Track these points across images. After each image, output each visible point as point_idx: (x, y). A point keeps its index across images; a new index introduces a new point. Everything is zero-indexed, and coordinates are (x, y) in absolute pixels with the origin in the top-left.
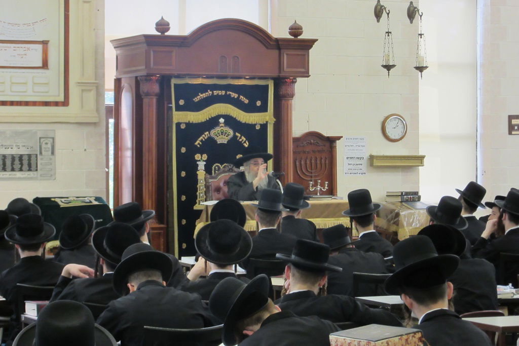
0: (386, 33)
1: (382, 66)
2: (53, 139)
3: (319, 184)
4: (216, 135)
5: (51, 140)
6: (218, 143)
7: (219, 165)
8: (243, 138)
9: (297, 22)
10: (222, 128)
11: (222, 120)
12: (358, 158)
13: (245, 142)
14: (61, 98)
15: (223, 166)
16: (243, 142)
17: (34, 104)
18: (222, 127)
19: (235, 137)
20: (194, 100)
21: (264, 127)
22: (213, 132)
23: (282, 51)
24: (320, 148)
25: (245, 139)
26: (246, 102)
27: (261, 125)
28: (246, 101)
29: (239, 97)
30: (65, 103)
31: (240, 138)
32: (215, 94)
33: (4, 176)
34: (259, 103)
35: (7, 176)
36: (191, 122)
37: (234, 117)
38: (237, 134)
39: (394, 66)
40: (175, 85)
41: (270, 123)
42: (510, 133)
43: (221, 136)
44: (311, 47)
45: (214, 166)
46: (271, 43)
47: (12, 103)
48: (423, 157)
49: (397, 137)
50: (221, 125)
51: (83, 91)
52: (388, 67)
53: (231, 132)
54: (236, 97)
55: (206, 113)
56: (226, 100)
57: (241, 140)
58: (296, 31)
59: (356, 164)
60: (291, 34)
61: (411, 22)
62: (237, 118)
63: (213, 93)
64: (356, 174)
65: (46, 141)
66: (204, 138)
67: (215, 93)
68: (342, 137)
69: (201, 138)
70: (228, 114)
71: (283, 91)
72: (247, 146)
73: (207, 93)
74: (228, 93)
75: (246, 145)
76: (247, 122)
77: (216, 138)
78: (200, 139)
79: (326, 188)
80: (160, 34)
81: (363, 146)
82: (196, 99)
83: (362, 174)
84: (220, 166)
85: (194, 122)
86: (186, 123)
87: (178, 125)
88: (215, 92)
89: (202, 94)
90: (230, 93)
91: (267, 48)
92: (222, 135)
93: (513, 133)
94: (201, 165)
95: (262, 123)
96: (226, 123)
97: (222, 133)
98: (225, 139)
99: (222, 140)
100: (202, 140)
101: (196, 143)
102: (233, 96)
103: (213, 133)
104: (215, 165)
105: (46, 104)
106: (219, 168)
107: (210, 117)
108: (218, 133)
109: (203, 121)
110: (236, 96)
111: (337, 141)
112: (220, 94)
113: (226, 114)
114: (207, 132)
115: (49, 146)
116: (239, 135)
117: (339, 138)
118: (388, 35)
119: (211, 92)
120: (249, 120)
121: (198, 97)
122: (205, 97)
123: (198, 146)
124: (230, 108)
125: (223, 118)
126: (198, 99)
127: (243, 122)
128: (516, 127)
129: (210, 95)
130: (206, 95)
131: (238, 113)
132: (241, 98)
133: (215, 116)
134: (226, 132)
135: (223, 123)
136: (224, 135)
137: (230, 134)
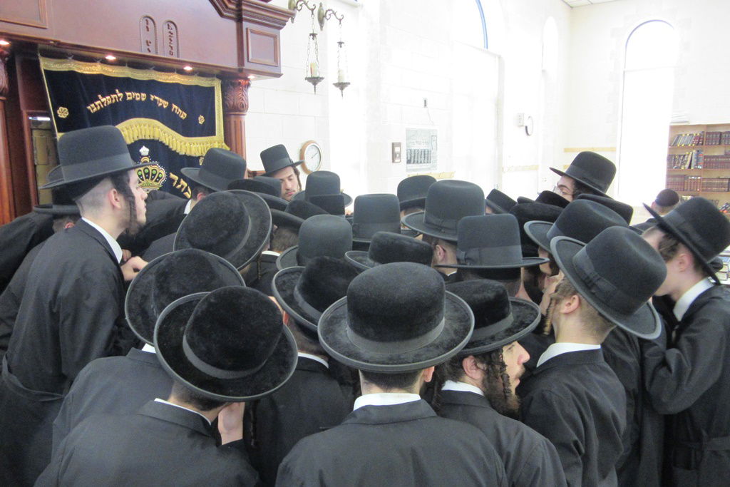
0: (311, 35)
1: (306, 79)
8: (183, 182)
10: (146, 166)
11: (144, 151)
13: (186, 190)
16: (183, 190)
18: (145, 162)
19: (169, 181)
20: (89, 107)
23: (245, 24)
26: (182, 117)
28: (183, 115)
29: (170, 107)
31: (178, 182)
32: (128, 98)
34: (201, 120)
37: (167, 144)
38: (172, 176)
39: (322, 79)
40: (45, 70)
42: (393, 161)
43: (146, 180)
44: (284, 24)
46: (230, 6)
50: (143, 160)
52: (315, 81)
53: (163, 173)
54: (165, 107)
56: (149, 111)
57: (179, 186)
61: (321, 29)
62: (171, 147)
63: (125, 96)
67: (130, 95)
70: (156, 138)
71: (234, 98)
73: (113, 96)
74: (152, 97)
76: (188, 154)
82: (93, 108)
88: (128, 94)
89: (104, 96)
90: (157, 98)
91: (222, 15)
93: (395, 161)
96: (153, 156)
97: (147, 175)
98: (154, 186)
99: (148, 188)
102: (160, 104)
110: (165, 104)
112: (138, 99)
113: (152, 138)
116: (176, 178)
118: (313, 39)
119: (121, 95)
120: (190, 151)
121: (97, 103)
122: (109, 102)
124: (159, 128)
125: (148, 147)
126: (96, 106)
127: (181, 154)
128: (398, 155)
129: (121, 100)
130: (112, 99)
131: (170, 137)
132: (175, 109)
133: (133, 142)
134: (154, 172)
135: (147, 156)
136: (152, 179)
137: (160, 176)
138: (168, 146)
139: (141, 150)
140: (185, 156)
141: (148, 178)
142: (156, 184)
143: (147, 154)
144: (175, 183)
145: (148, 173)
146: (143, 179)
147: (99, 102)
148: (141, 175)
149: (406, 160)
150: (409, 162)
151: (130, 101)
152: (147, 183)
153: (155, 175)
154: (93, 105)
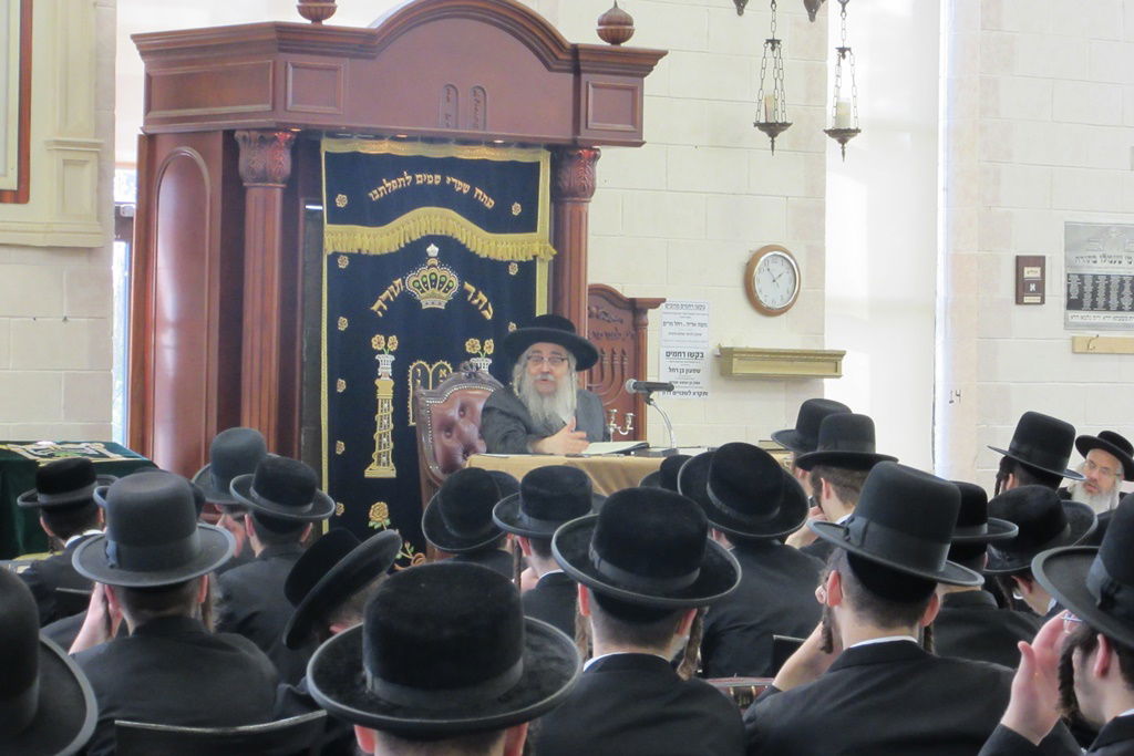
0: (768, 41)
1: (758, 124)
3: (613, 418)
4: (419, 287)
6: (424, 307)
7: (424, 363)
8: (481, 296)
9: (620, 6)
10: (433, 270)
11: (433, 250)
12: (691, 354)
13: (486, 307)
14: (10, 182)
15: (434, 366)
16: (481, 307)
18: (434, 266)
19: (463, 293)
20: (371, 195)
21: (528, 268)
22: (411, 278)
23: (584, 77)
24: (610, 328)
25: (485, 300)
26: (488, 205)
27: (520, 264)
28: (490, 203)
29: (472, 191)
30: (20, 195)
31: (475, 296)
32: (418, 182)
34: (516, 209)
36: (364, 252)
37: (464, 242)
38: (468, 286)
39: (785, 125)
40: (326, 153)
41: (542, 260)
42: (1019, 301)
44: (649, 69)
45: (412, 367)
46: (561, 56)
48: (841, 355)
49: (778, 305)
50: (430, 262)
51: (66, 163)
52: (772, 129)
53: (454, 281)
54: (465, 191)
55: (398, 229)
56: (444, 197)
57: (476, 301)
58: (616, 27)
59: (687, 370)
60: (602, 34)
61: (812, 18)
62: (468, 246)
63: (414, 179)
64: (685, 393)
66: (392, 294)
67: (421, 178)
68: (664, 300)
69: (386, 294)
70: (450, 234)
71: (570, 177)
72: (489, 317)
73: (400, 180)
74: (449, 180)
75: (488, 315)
76: (492, 256)
77: (418, 295)
78: (383, 297)
79: (629, 428)
80: (309, 22)
81: (702, 325)
82: (376, 195)
83: (700, 394)
84: (427, 366)
85: (373, 252)
86: (351, 256)
87: (334, 257)
88: (418, 176)
89: (388, 181)
90: (454, 180)
91: (549, 68)
92: (434, 288)
93: (1026, 299)
94: (386, 363)
95: (524, 260)
96: (444, 258)
97: (434, 282)
98: (440, 297)
99: (434, 300)
100: (388, 298)
101: (375, 308)
102: (459, 189)
103: (412, 281)
104: (415, 364)
106: (424, 371)
107: (408, 241)
108: (424, 283)
109: (393, 250)
110: (465, 188)
111: (650, 311)
112: (430, 182)
113: (444, 233)
114: (400, 280)
116: (473, 289)
117: (656, 303)
118: (773, 49)
119: (409, 178)
120: (496, 253)
121: (380, 189)
122: (395, 187)
123: (380, 313)
124: (454, 220)
125: (437, 245)
126: (379, 193)
127: (481, 256)
128: (1033, 287)
129: (409, 184)
130: (398, 184)
131: (469, 233)
132: (478, 195)
133: (419, 237)
134: (443, 279)
135: (435, 257)
136: (439, 288)
137: (451, 285)
138: (464, 246)
139: (429, 249)
140: (487, 259)
141: (435, 286)
142: (444, 295)
143: (436, 254)
144: (470, 297)
146: (427, 288)
147: (383, 187)
149: (1064, 300)
150: (1074, 304)
151: (420, 185)
152: (433, 293)
153: (443, 283)
154: (375, 192)
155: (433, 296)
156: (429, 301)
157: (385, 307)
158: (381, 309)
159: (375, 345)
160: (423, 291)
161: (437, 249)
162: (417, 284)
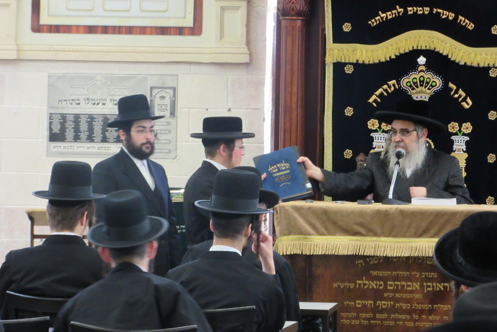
2: (174, 89)
4: (411, 86)
5: (171, 92)
6: (414, 100)
8: (461, 92)
10: (422, 74)
11: (422, 60)
13: (464, 100)
14: (189, 22)
16: (460, 99)
17: (143, 30)
18: (422, 71)
19: (446, 89)
20: (370, 22)
22: (405, 81)
25: (464, 95)
26: (469, 27)
28: (471, 26)
29: (456, 18)
30: (196, 29)
31: (456, 92)
32: (410, 13)
33: (90, 150)
34: (496, 30)
35: (96, 150)
37: (445, 54)
38: (451, 85)
43: (420, 88)
47: (105, 30)
50: (420, 69)
54: (451, 18)
55: (392, 46)
56: (431, 23)
57: (456, 96)
62: (450, 57)
63: (406, 11)
65: (163, 94)
67: (411, 10)
69: (380, 90)
70: (432, 48)
72: (467, 107)
73: (394, 11)
74: (435, 10)
75: (467, 105)
76: (469, 64)
77: (411, 92)
78: (378, 93)
82: (373, 22)
85: (367, 62)
87: (339, 67)
88: (409, 9)
89: (383, 12)
90: (439, 10)
94: (379, 140)
96: (429, 66)
97: (421, 83)
98: (426, 93)
99: (422, 95)
100: (382, 94)
101: (371, 100)
102: (444, 17)
105: (163, 31)
107: (398, 54)
108: (414, 83)
109: (384, 61)
110: (451, 16)
112: (420, 13)
113: (428, 48)
114: (394, 81)
115: (167, 101)
116: (454, 87)
119: (402, 10)
121: (377, 18)
122: (389, 17)
123: (375, 104)
124: (438, 39)
125: (424, 56)
126: (376, 21)
127: (461, 64)
129: (401, 14)
130: (393, 14)
131: (452, 47)
132: (461, 20)
133: (408, 51)
134: (428, 80)
135: (424, 65)
136: (426, 87)
137: (434, 84)
138: (446, 56)
139: (419, 60)
141: (421, 85)
142: (428, 91)
143: (424, 63)
144: (452, 93)
145: (423, 81)
146: (417, 87)
147: (379, 17)
148: (416, 83)
151: (412, 15)
152: (422, 90)
154: (373, 20)
155: (422, 92)
156: (419, 96)
157: (379, 100)
158: (375, 101)
159: (370, 126)
160: (413, 89)
161: (425, 59)
162: (409, 84)
